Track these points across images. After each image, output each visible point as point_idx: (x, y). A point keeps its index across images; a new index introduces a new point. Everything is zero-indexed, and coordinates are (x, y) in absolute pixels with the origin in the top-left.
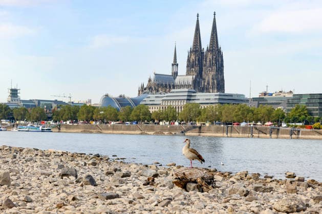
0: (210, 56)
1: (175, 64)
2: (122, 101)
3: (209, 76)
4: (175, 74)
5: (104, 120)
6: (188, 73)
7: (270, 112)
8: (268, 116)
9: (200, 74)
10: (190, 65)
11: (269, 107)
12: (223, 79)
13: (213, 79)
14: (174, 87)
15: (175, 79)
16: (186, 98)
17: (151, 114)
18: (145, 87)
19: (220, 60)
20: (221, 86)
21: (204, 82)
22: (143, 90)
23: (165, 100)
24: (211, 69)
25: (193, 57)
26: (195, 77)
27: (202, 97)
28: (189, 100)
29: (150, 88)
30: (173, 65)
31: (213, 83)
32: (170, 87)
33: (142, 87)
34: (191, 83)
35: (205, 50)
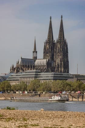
0: (59, 46)
1: (35, 51)
3: (58, 60)
4: (35, 58)
7: (80, 85)
9: (52, 58)
10: (45, 52)
12: (68, 61)
13: (61, 61)
14: (34, 67)
15: (35, 61)
16: (34, 76)
17: (11, 86)
18: (15, 67)
19: (65, 48)
20: (66, 66)
21: (55, 63)
22: (13, 69)
23: (22, 77)
24: (59, 54)
25: (48, 46)
26: (49, 60)
27: (44, 75)
28: (36, 77)
29: (18, 68)
30: (33, 52)
31: (61, 64)
32: (31, 67)
33: (13, 67)
34: (45, 65)
35: (56, 41)
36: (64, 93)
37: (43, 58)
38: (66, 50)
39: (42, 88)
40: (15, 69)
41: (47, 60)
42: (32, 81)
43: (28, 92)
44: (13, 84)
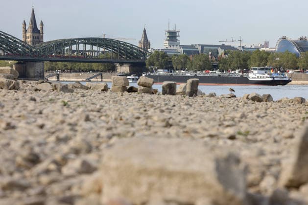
2: (302, 44)
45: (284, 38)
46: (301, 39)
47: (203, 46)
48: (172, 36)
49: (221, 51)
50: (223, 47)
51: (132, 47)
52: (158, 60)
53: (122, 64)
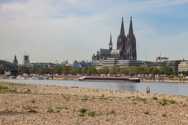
0: (129, 39)
1: (111, 44)
2: (83, 64)
3: (128, 50)
4: (111, 49)
5: (74, 74)
6: (118, 49)
7: (151, 70)
8: (151, 71)
9: (124, 49)
10: (119, 44)
11: (151, 67)
12: (136, 51)
13: (130, 51)
14: (110, 56)
15: (111, 51)
16: (114, 62)
17: (97, 70)
18: (95, 55)
19: (134, 42)
20: (134, 55)
21: (126, 53)
22: (94, 57)
23: (104, 64)
24: (129, 46)
25: (120, 40)
26: (121, 50)
27: (121, 62)
28: (116, 63)
29: (98, 56)
30: (110, 44)
31: (131, 53)
32: (108, 55)
33: (94, 55)
34: (119, 54)
35: (127, 36)
36: (139, 75)
37: (117, 49)
38: (134, 43)
39: (121, 71)
40: (96, 57)
41: (120, 50)
42: (113, 67)
43: (110, 75)
44: (98, 68)
45: (76, 61)
46: (83, 61)
47: (41, 63)
48: (26, 58)
49: (49, 66)
50: (50, 64)
51: (9, 63)
52: (23, 69)
53: (7, 71)
